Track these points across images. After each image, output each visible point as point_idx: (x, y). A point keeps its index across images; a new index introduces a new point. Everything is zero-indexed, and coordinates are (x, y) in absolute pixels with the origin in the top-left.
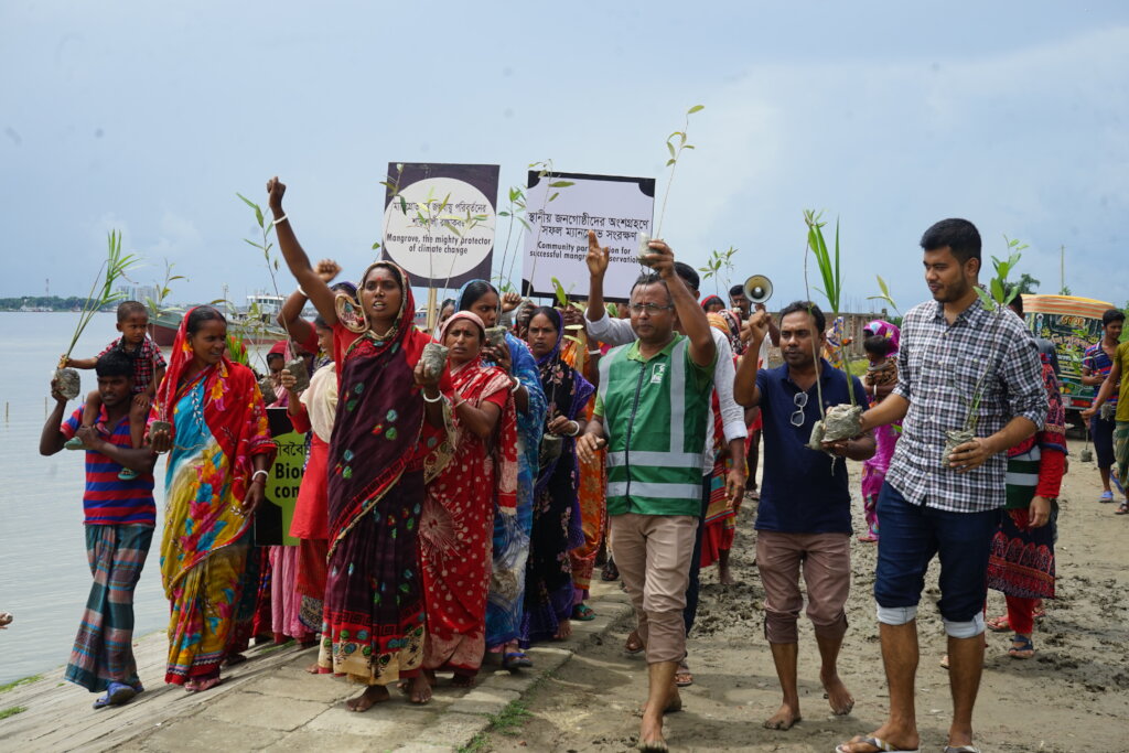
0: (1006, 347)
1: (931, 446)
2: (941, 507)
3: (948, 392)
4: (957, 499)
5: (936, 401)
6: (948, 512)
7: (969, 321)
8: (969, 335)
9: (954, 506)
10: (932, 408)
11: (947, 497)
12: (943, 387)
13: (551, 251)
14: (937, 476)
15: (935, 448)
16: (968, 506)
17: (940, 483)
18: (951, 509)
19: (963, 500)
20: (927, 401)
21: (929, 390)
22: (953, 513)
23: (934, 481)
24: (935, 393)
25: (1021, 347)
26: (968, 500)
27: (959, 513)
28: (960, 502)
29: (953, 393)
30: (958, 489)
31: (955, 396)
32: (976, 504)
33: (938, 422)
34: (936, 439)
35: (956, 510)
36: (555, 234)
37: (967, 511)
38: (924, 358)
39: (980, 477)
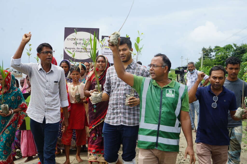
0: (143, 74)
1: (121, 105)
2: (124, 124)
3: (125, 88)
4: (129, 122)
5: (122, 91)
6: (127, 126)
7: (131, 67)
8: (132, 71)
9: (128, 124)
10: (121, 93)
11: (126, 121)
12: (124, 87)
13: (107, 53)
14: (123, 115)
15: (122, 106)
16: (132, 124)
17: (124, 117)
18: (128, 125)
19: (131, 122)
20: (119, 91)
21: (120, 88)
22: (128, 126)
23: (122, 116)
24: (121, 89)
25: (147, 75)
26: (133, 122)
27: (130, 126)
28: (130, 123)
29: (127, 88)
30: (129, 119)
31: (128, 89)
32: (135, 123)
33: (123, 97)
34: (122, 103)
35: (129, 125)
36: (108, 50)
37: (132, 126)
38: (117, 79)
39: (135, 115)
